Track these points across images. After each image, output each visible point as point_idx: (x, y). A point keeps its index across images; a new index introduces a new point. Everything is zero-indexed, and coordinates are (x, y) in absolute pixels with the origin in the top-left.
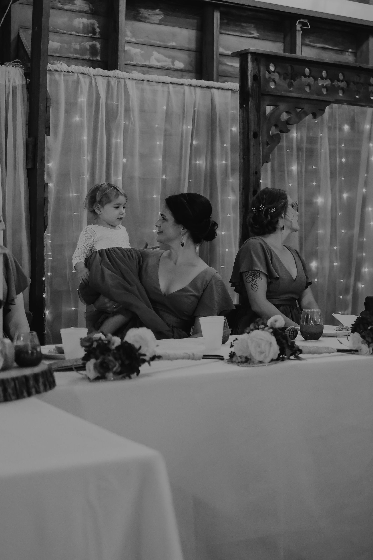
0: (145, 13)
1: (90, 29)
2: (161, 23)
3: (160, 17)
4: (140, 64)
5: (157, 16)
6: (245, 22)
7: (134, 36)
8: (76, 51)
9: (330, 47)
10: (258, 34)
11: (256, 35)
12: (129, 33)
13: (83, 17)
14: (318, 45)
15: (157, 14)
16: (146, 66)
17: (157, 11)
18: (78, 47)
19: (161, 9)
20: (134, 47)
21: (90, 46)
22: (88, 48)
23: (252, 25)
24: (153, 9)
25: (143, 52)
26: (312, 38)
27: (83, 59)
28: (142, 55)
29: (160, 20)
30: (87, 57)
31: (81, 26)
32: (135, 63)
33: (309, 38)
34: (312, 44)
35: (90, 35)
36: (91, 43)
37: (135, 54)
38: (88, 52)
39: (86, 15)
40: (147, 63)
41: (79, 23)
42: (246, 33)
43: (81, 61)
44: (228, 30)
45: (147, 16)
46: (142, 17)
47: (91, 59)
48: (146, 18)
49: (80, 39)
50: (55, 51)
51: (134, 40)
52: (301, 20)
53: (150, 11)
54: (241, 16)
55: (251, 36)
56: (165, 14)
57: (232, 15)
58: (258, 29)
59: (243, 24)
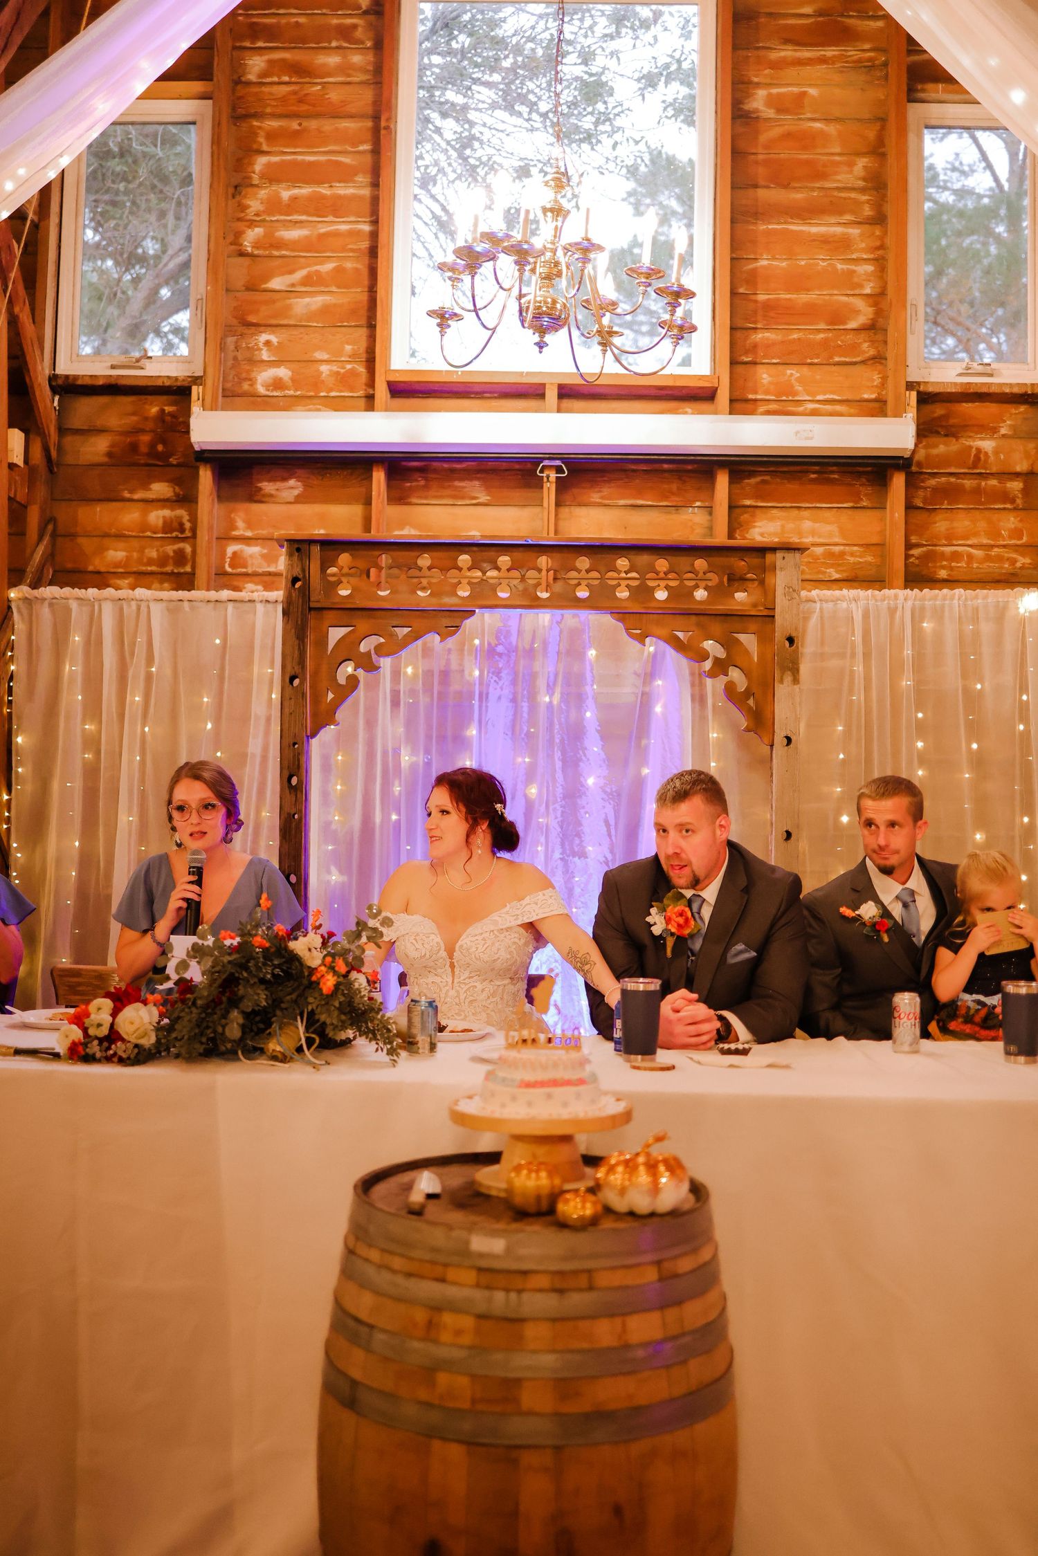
0: (268, 487)
1: (175, 525)
2: (298, 500)
3: (296, 492)
4: (260, 570)
5: (291, 491)
6: (461, 480)
7: (249, 526)
8: (150, 562)
9: (650, 503)
10: (488, 498)
11: (484, 498)
12: (240, 524)
13: (163, 507)
14: (622, 502)
15: (292, 487)
16: (270, 574)
17: (292, 482)
18: (154, 554)
19: (298, 479)
20: (248, 545)
21: (175, 551)
22: (171, 554)
23: (477, 483)
24: (285, 479)
25: (265, 551)
26: (606, 491)
27: (162, 573)
28: (263, 556)
29: (298, 497)
30: (168, 569)
31: (160, 523)
32: (250, 570)
33: (600, 491)
34: (607, 502)
35: (174, 534)
36: (176, 547)
37: (251, 556)
38: (171, 561)
39: (168, 504)
40: (272, 569)
41: (158, 517)
42: (463, 498)
43: (159, 576)
44: (426, 498)
45: (273, 492)
46: (264, 496)
47: (176, 571)
48: (271, 496)
49: (158, 543)
50: (118, 565)
51: (249, 534)
52: (546, 463)
53: (279, 485)
54: (452, 471)
55: (474, 502)
56: (306, 486)
57: (435, 471)
58: (488, 488)
59: (457, 483)
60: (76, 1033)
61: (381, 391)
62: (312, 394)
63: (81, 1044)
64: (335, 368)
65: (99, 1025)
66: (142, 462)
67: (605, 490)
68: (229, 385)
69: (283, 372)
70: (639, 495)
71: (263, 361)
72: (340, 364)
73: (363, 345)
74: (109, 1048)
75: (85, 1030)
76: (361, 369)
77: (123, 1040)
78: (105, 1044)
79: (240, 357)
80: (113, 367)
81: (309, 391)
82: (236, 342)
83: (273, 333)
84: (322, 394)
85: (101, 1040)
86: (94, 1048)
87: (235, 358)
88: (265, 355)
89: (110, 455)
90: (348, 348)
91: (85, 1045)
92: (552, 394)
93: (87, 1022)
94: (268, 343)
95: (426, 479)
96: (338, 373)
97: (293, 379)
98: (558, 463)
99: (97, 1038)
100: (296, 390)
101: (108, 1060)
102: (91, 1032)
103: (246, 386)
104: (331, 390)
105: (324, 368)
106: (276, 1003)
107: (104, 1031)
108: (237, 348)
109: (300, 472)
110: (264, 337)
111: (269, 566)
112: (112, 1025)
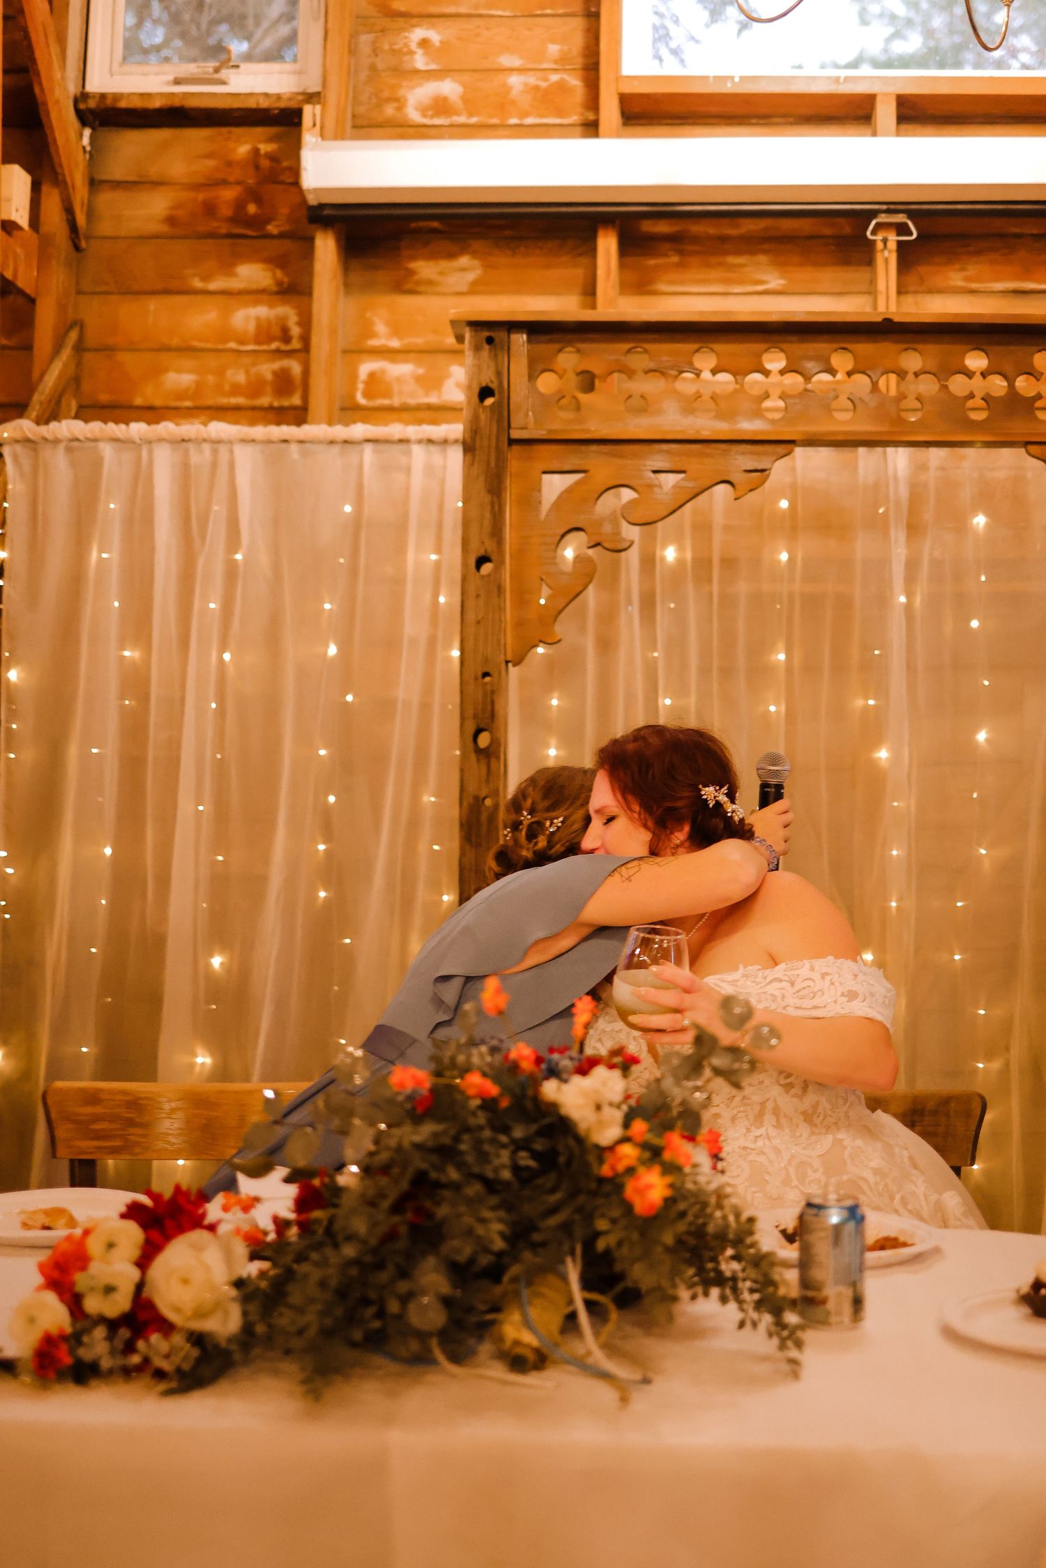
0: (424, 268)
1: (276, 331)
2: (472, 290)
3: (471, 276)
4: (412, 401)
5: (464, 274)
6: (738, 253)
7: (396, 331)
8: (236, 390)
10: (782, 282)
11: (775, 282)
12: (380, 328)
13: (256, 303)
14: (999, 286)
15: (463, 270)
16: (429, 407)
17: (464, 260)
18: (241, 378)
19: (474, 254)
20: (394, 361)
21: (275, 373)
22: (269, 377)
23: (762, 258)
24: (451, 256)
25: (421, 371)
26: (972, 270)
27: (254, 408)
28: (419, 379)
29: (475, 283)
30: (265, 401)
31: (251, 327)
32: (396, 402)
33: (963, 269)
34: (974, 286)
35: (274, 346)
36: (277, 365)
37: (398, 379)
38: (269, 389)
39: (265, 297)
40: (433, 399)
41: (247, 318)
42: (741, 282)
43: (251, 413)
44: (682, 282)
45: (434, 277)
46: (418, 283)
47: (276, 404)
48: (430, 282)
49: (247, 360)
50: (181, 395)
51: (395, 343)
52: (883, 218)
53: (444, 264)
54: (723, 239)
55: (760, 288)
56: (487, 267)
57: (696, 239)
58: (781, 264)
59: (732, 260)
60: (55, 1315)
61: (610, 111)
62: (495, 121)
63: (63, 1337)
64: (532, 79)
65: (109, 1290)
66: (224, 231)
67: (970, 267)
68: (362, 109)
69: (449, 88)
70: (1027, 274)
71: (416, 72)
72: (539, 74)
73: (577, 42)
74: (130, 1348)
75: (74, 1302)
76: (575, 82)
77: (166, 1327)
78: (124, 1333)
79: (380, 66)
80: (177, 82)
81: (491, 117)
82: (374, 42)
83: (433, 26)
84: (513, 121)
85: (113, 1325)
86: (97, 1346)
87: (373, 68)
88: (420, 61)
89: (171, 220)
90: (554, 49)
91: (76, 1338)
92: (886, 113)
93: (81, 1281)
94: (424, 43)
95: (681, 253)
96: (537, 88)
97: (465, 99)
98: (901, 218)
99: (102, 1320)
100: (470, 115)
101: (127, 1373)
102: (93, 1305)
103: (389, 110)
104: (527, 115)
105: (515, 81)
106: (520, 1235)
107: (120, 1304)
108: (375, 51)
109: (477, 244)
110: (418, 34)
111: (427, 394)
112: (140, 1286)
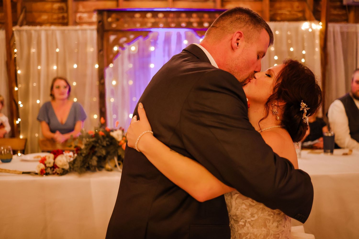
1: (61, 8)
4: (88, 21)
7: (84, 7)
12: (81, 7)
18: (56, 17)
20: (84, 14)
21: (62, 16)
25: (88, 16)
30: (60, 21)
31: (57, 8)
32: (85, 21)
35: (61, 11)
37: (84, 17)
38: (61, 19)
40: (91, 21)
41: (56, 6)
47: (62, 22)
49: (57, 14)
51: (84, 10)
60: (42, 166)
63: (44, 169)
65: (50, 163)
74: (53, 170)
75: (45, 165)
77: (58, 168)
78: (52, 169)
85: (51, 168)
86: (49, 171)
91: (46, 170)
93: (46, 162)
99: (49, 167)
101: (54, 174)
102: (47, 165)
107: (51, 165)
112: (54, 163)
